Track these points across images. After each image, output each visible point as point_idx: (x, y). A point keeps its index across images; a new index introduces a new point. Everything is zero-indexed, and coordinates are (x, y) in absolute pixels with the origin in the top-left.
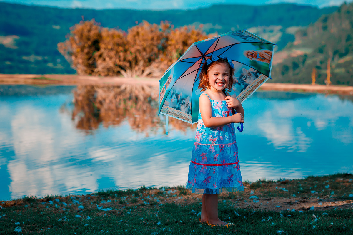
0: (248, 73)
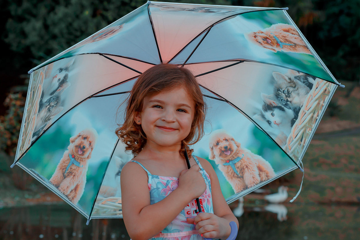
0: (290, 81)
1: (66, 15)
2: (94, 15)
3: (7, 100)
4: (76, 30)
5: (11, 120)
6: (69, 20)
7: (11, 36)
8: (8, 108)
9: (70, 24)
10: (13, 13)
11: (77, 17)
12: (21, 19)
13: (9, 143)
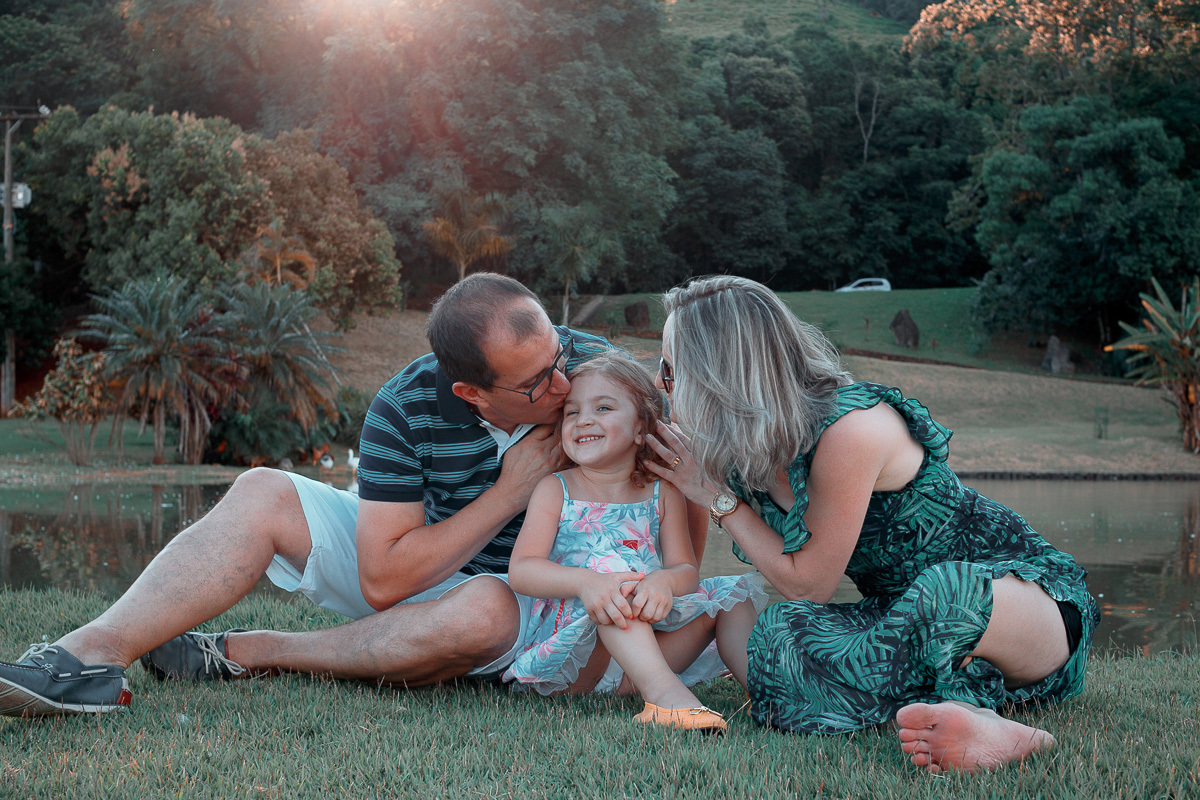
1: (161, 242)
2: (199, 241)
3: (57, 348)
4: (175, 261)
5: (62, 374)
6: (166, 247)
7: (93, 273)
8: (58, 358)
9: (167, 253)
10: (94, 242)
11: (176, 243)
12: (106, 250)
13: (60, 404)
